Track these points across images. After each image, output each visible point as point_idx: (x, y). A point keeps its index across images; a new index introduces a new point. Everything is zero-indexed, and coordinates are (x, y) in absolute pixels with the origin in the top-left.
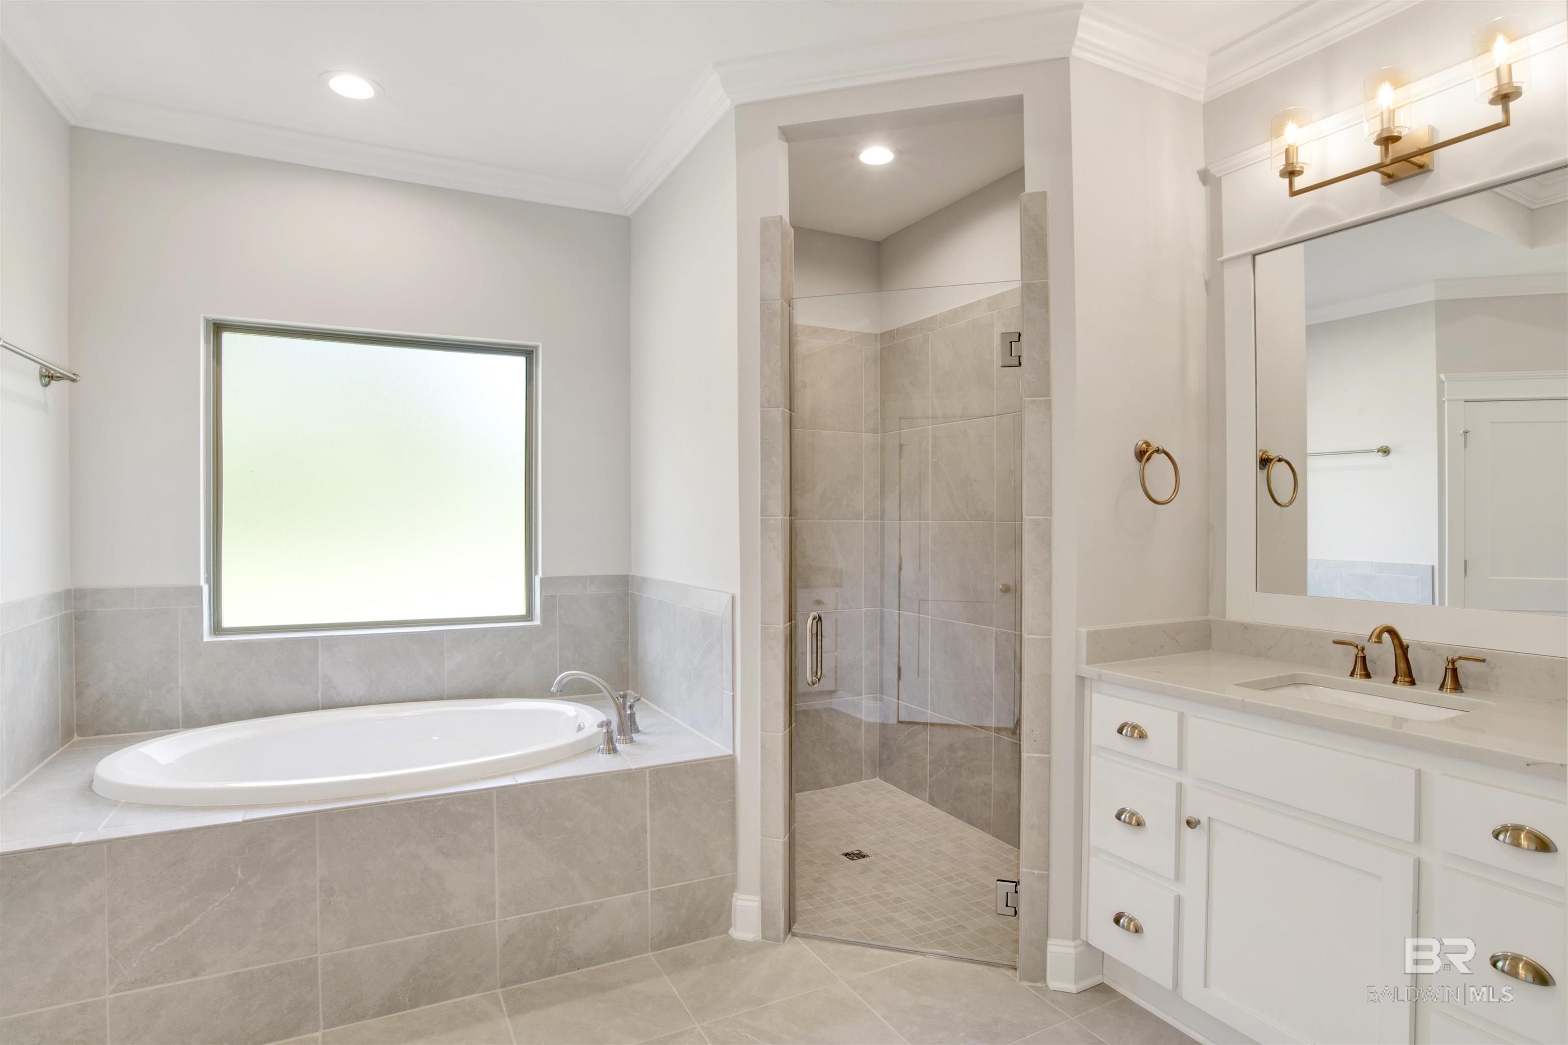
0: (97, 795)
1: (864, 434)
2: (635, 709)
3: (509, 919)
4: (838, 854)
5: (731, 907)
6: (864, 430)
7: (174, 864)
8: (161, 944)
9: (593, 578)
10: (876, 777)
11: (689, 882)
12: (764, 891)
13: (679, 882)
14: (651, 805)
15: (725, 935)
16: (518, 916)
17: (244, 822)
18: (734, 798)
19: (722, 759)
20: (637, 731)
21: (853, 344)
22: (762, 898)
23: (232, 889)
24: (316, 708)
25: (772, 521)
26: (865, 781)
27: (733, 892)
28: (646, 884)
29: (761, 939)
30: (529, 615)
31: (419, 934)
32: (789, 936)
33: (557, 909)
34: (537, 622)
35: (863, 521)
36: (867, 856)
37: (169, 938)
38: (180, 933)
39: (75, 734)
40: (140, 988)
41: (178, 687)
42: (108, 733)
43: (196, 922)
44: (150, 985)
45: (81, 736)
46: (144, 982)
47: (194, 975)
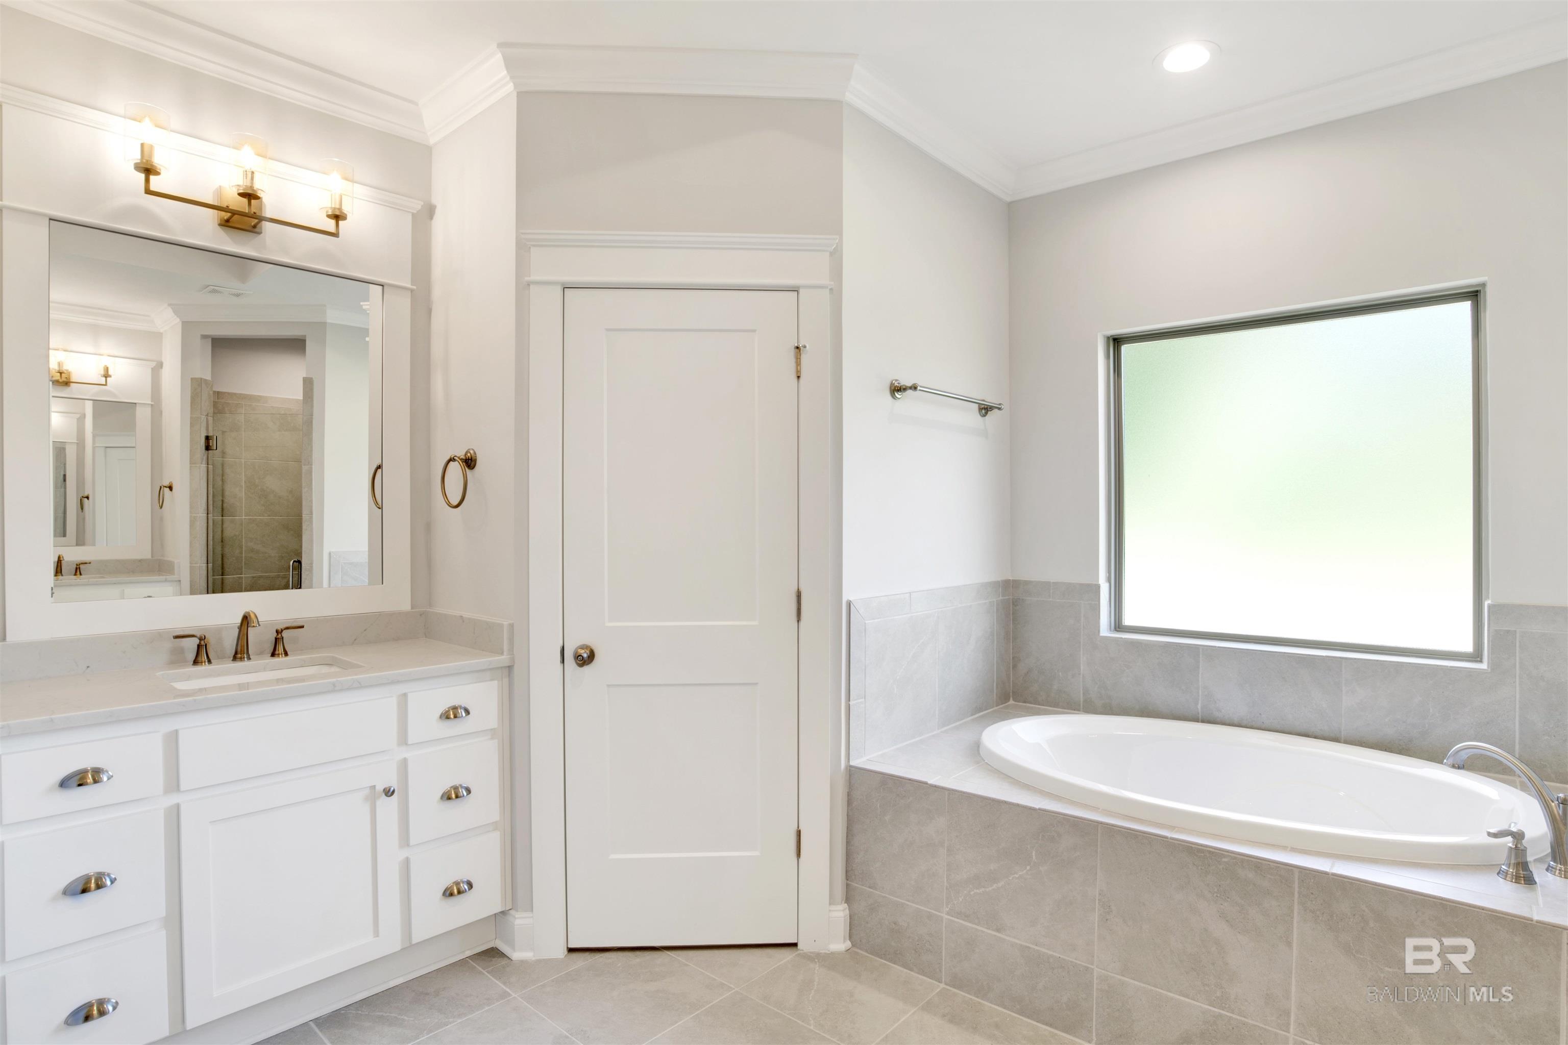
0: (978, 750)
7: (988, 827)
8: (978, 891)
17: (1040, 809)
23: (1029, 867)
24: (1195, 719)
30: (1477, 654)
31: (1196, 1001)
34: (1485, 665)
37: (983, 889)
38: (990, 889)
39: (1011, 698)
40: (963, 920)
41: (1080, 674)
42: (1031, 703)
43: (1001, 884)
44: (970, 922)
45: (1016, 701)
46: (966, 917)
47: (998, 930)
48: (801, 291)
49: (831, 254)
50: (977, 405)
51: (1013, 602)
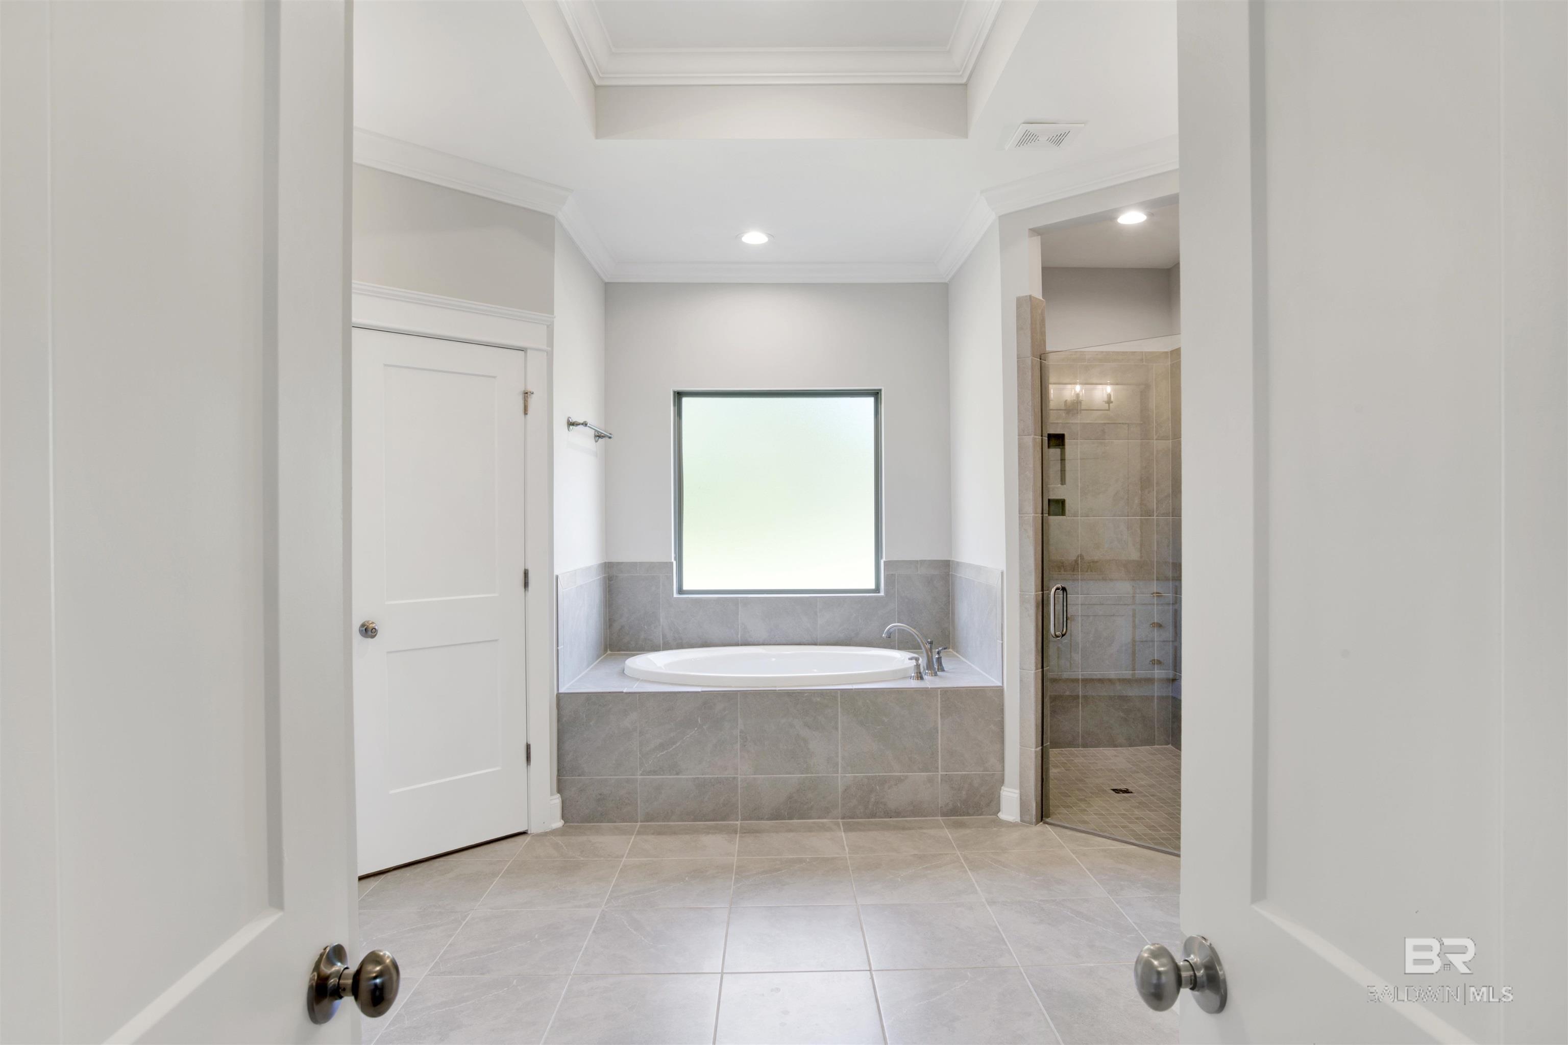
0: (626, 675)
1: (1155, 441)
2: (941, 655)
3: (847, 775)
4: (1108, 789)
5: (999, 797)
6: (1154, 439)
7: (668, 710)
8: (662, 753)
9: (922, 562)
10: (1169, 744)
11: (968, 773)
12: (1022, 787)
13: (961, 771)
14: (941, 714)
15: (995, 817)
16: (853, 775)
17: (702, 691)
18: (1003, 718)
19: (994, 688)
20: (943, 670)
21: (1144, 363)
22: (1020, 791)
23: (696, 729)
24: (737, 645)
25: (1026, 518)
26: (1158, 746)
27: (1002, 786)
28: (937, 768)
29: (1019, 821)
30: (877, 590)
31: (793, 774)
32: (1041, 823)
33: (877, 774)
34: (882, 594)
35: (1155, 517)
36: (1131, 792)
37: (666, 751)
38: (671, 749)
39: (608, 650)
40: (652, 775)
41: (660, 625)
42: (624, 651)
43: (678, 744)
44: (658, 775)
45: (611, 651)
46: (655, 773)
47: (677, 774)
48: (529, 351)
49: (548, 327)
50: (594, 431)
51: (608, 578)
